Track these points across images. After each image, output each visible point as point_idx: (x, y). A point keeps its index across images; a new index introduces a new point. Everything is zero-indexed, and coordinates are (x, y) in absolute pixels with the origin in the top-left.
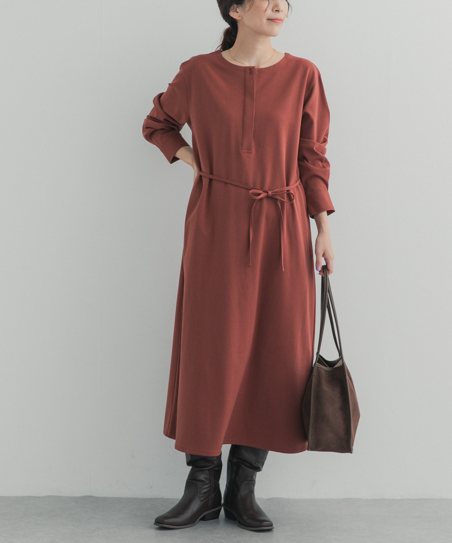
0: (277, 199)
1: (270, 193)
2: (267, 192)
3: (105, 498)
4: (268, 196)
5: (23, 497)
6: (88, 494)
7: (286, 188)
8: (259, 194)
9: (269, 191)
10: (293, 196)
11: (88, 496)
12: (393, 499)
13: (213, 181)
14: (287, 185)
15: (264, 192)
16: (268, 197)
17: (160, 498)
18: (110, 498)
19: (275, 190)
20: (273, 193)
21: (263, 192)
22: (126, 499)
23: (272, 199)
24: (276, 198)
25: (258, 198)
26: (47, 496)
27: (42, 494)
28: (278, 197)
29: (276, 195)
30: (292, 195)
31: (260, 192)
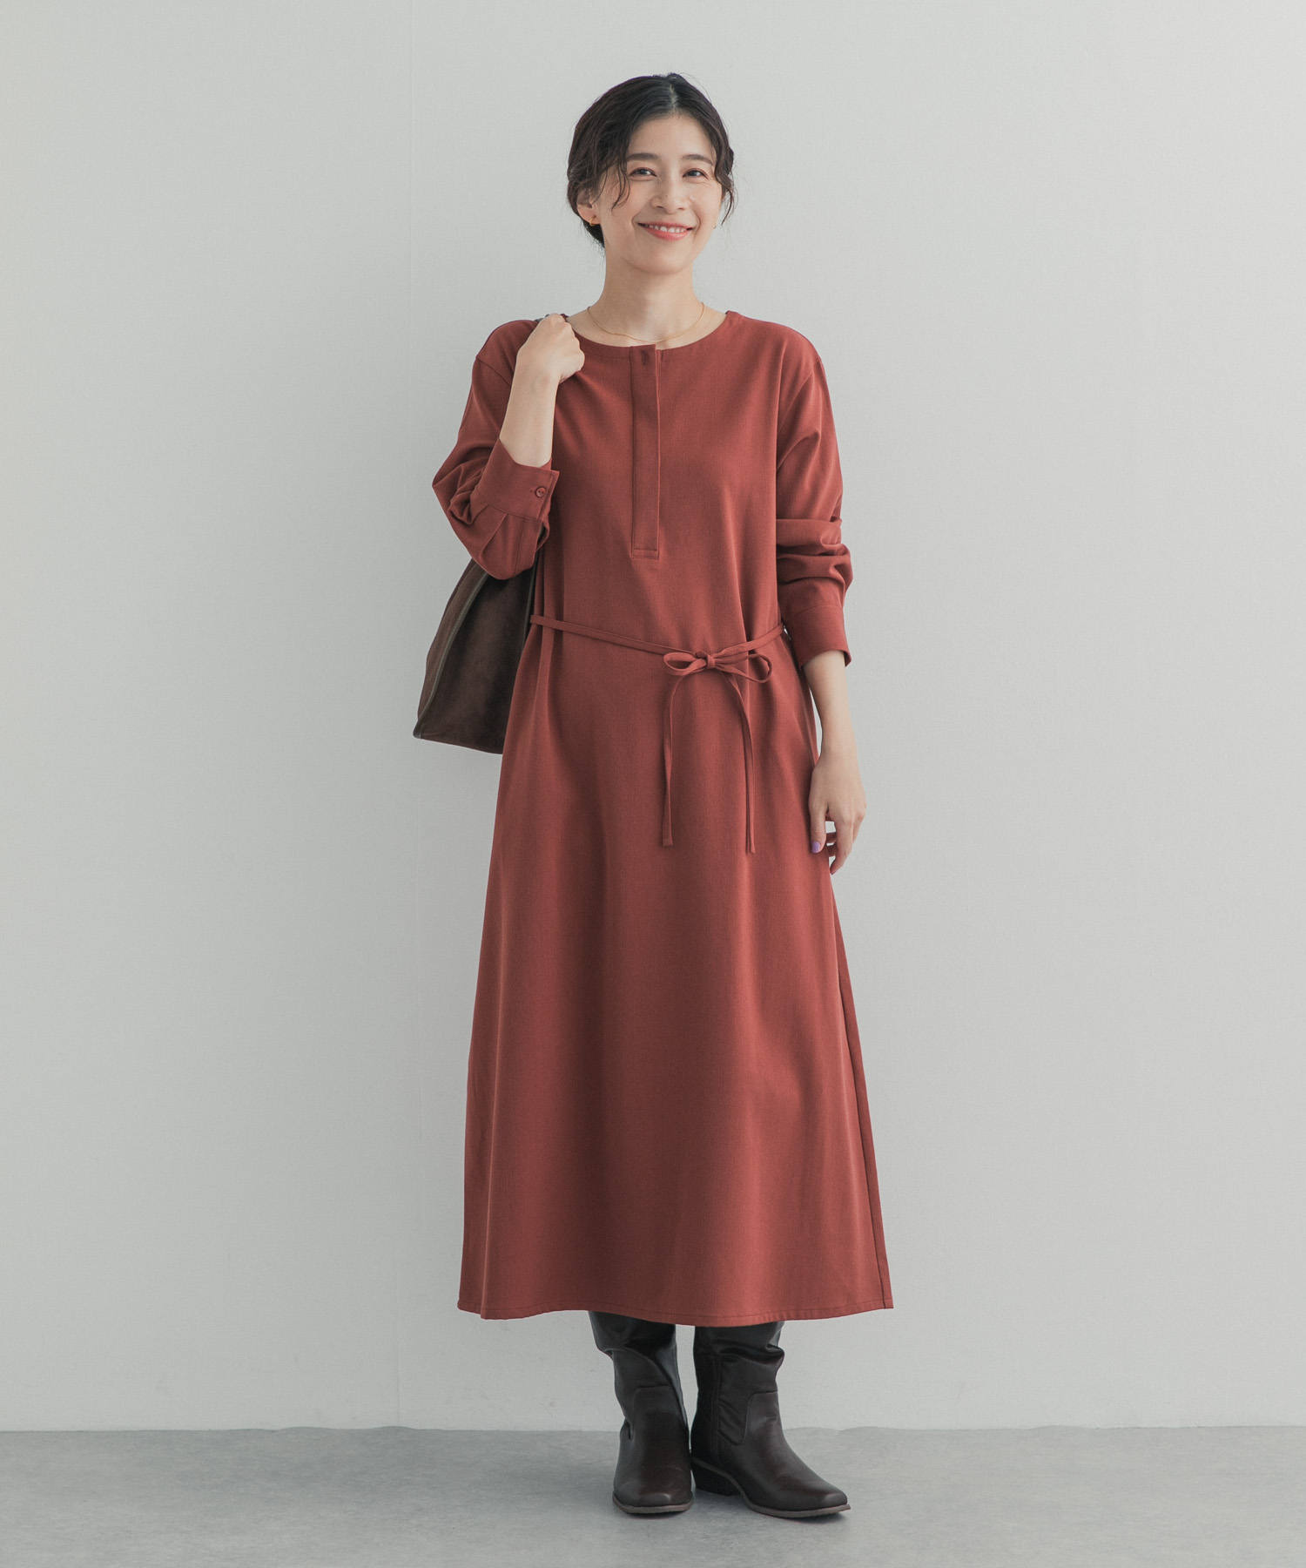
0: (728, 675)
1: (712, 659)
2: (705, 658)
3: (437, 1432)
4: (708, 668)
5: (230, 1431)
6: (393, 1423)
7: (749, 646)
8: (686, 664)
9: (709, 656)
10: (770, 665)
11: (393, 1427)
12: (1161, 1428)
13: (564, 634)
14: (749, 638)
15: (697, 657)
16: (706, 670)
17: (574, 1432)
18: (448, 1431)
19: (723, 652)
20: (720, 660)
21: (694, 659)
22: (488, 1433)
23: (717, 673)
24: (728, 671)
25: (685, 674)
26: (292, 1429)
27: (279, 1424)
28: (732, 669)
29: (726, 664)
30: (766, 663)
31: (688, 657)
